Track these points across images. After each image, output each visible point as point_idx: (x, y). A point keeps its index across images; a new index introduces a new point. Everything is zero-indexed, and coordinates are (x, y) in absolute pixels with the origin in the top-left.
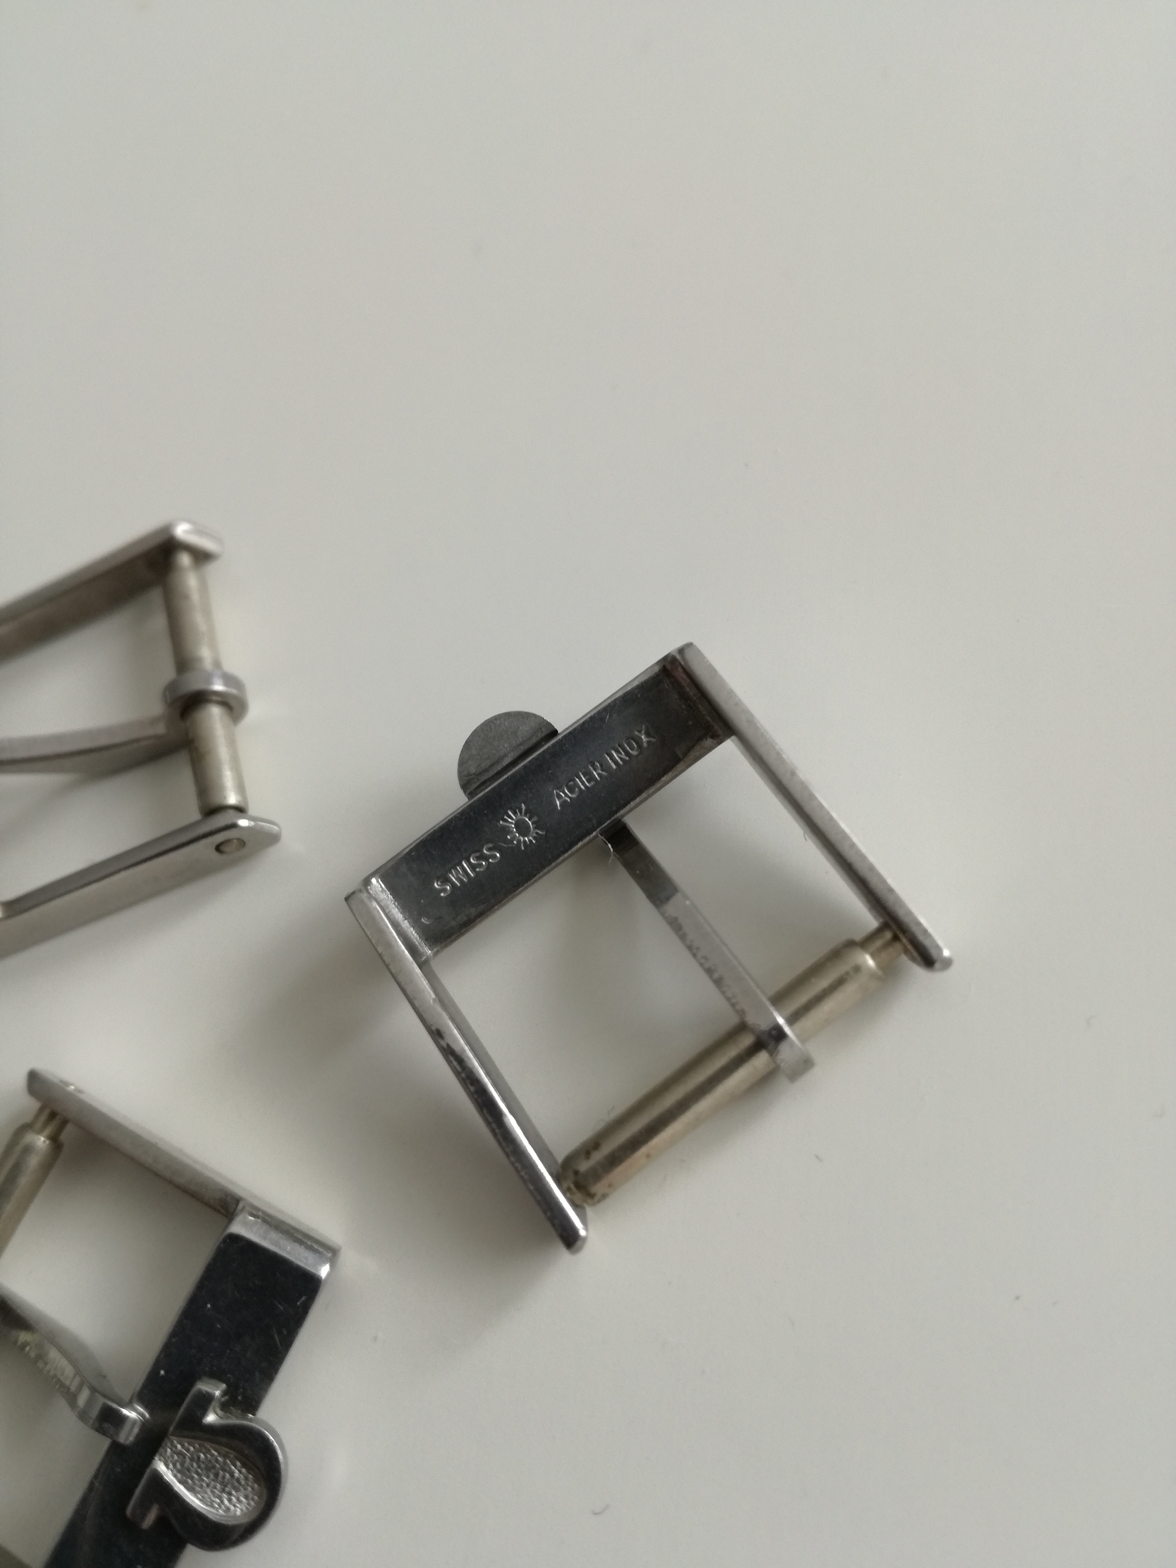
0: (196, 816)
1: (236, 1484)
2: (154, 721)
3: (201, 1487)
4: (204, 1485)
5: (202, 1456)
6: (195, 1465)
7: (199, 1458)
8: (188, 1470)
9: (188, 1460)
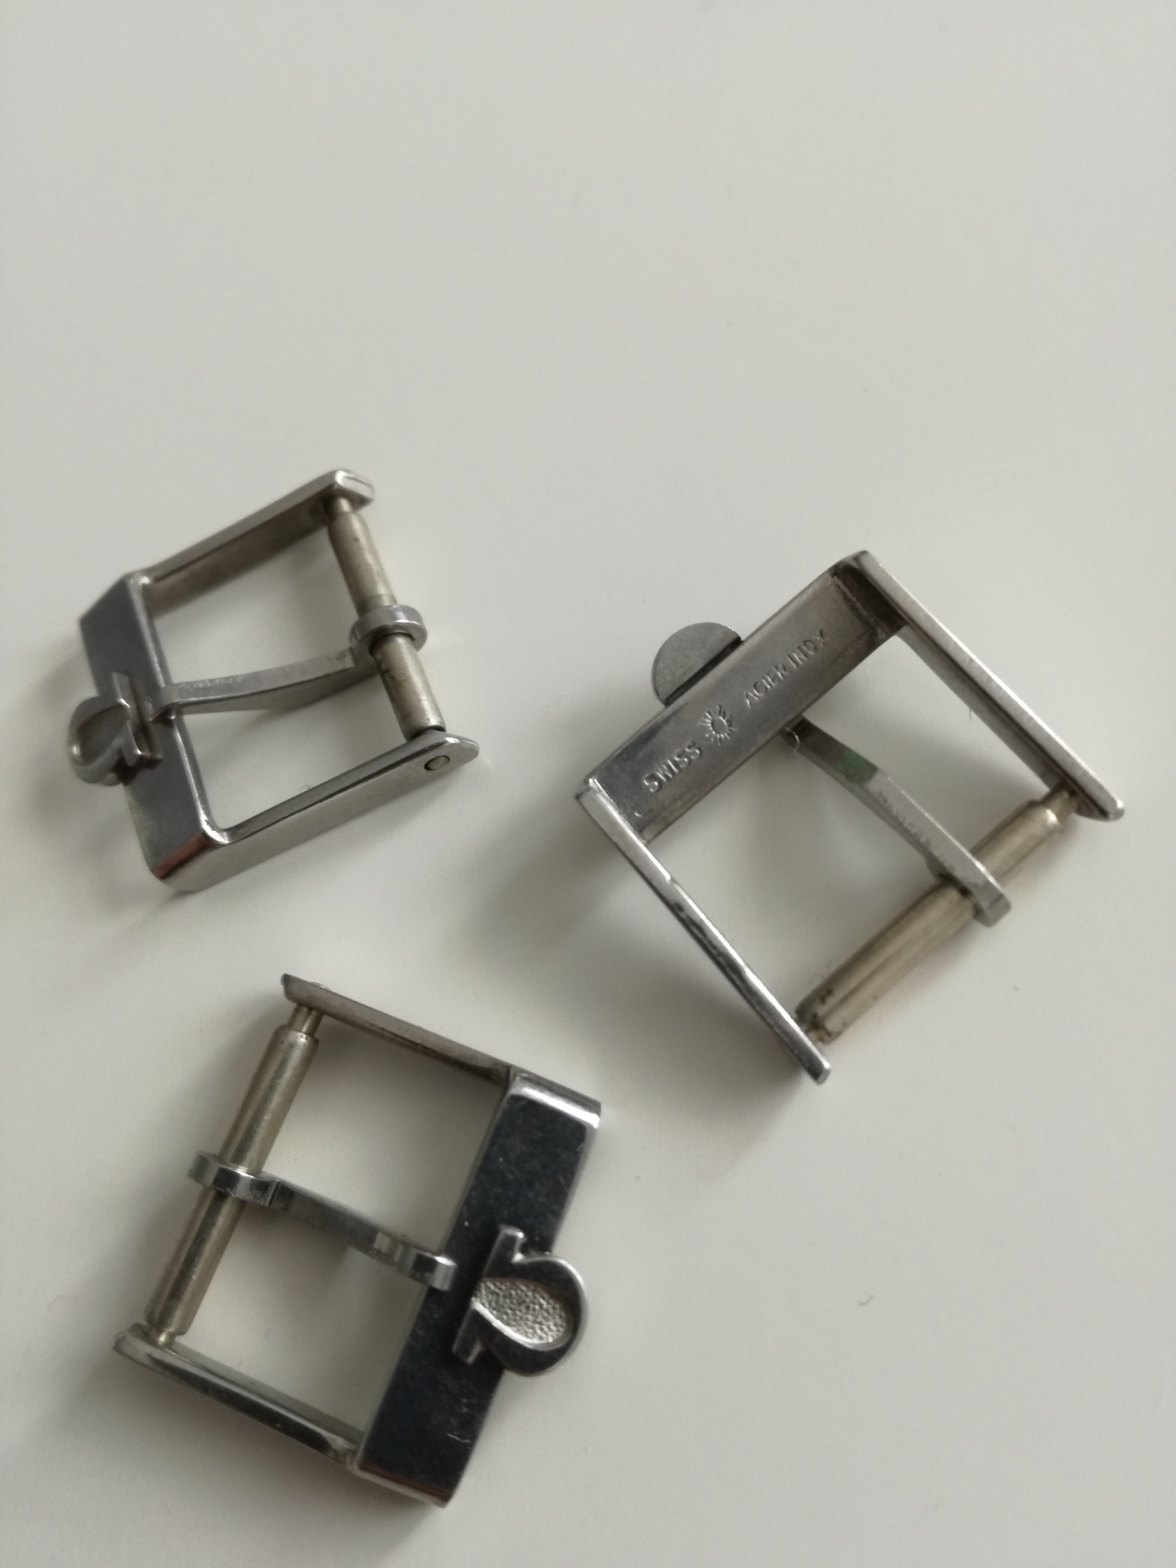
0: (400, 739)
1: (545, 1314)
2: (341, 657)
3: (515, 1320)
4: (518, 1318)
5: (513, 1292)
6: (508, 1301)
7: (511, 1295)
8: (503, 1307)
9: (501, 1299)
